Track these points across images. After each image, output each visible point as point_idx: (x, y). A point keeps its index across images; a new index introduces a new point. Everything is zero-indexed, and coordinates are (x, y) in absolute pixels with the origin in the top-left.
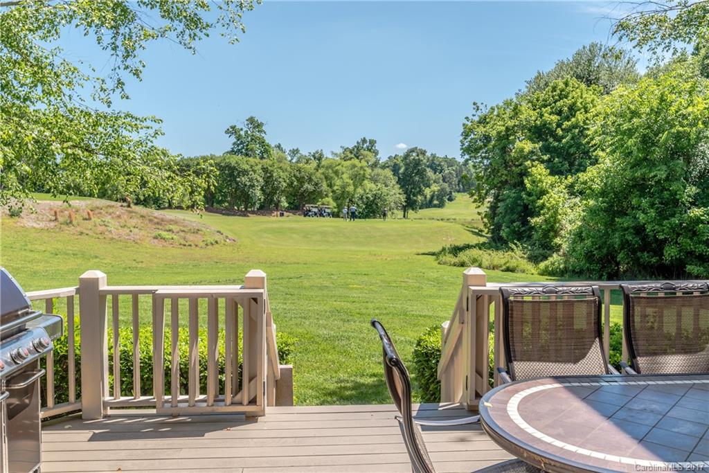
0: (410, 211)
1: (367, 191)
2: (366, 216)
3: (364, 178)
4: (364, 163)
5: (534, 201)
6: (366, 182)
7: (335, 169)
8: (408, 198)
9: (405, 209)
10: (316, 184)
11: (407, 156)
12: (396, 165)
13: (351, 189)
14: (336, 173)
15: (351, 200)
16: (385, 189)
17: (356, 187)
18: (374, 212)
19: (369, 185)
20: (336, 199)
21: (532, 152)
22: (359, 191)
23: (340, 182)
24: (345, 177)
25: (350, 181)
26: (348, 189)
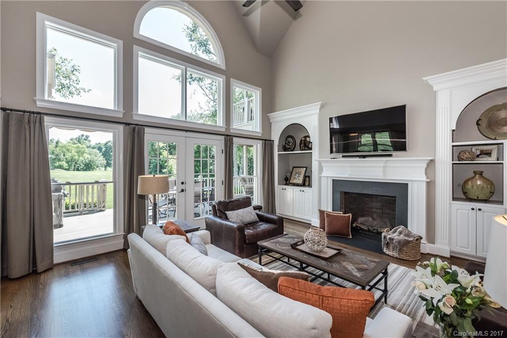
0: (108, 168)
1: (86, 159)
2: (86, 170)
3: (84, 152)
4: (83, 146)
5: (164, 164)
6: (85, 154)
7: (67, 148)
8: (107, 162)
9: (105, 167)
10: (57, 155)
11: (106, 144)
12: (99, 147)
13: (76, 157)
14: (68, 150)
15: (76, 163)
16: (95, 158)
17: (79, 156)
18: (89, 168)
19: (86, 155)
20: (67, 162)
21: (163, 147)
22: (81, 158)
23: (70, 154)
24: (73, 152)
25: (76, 154)
26: (74, 158)
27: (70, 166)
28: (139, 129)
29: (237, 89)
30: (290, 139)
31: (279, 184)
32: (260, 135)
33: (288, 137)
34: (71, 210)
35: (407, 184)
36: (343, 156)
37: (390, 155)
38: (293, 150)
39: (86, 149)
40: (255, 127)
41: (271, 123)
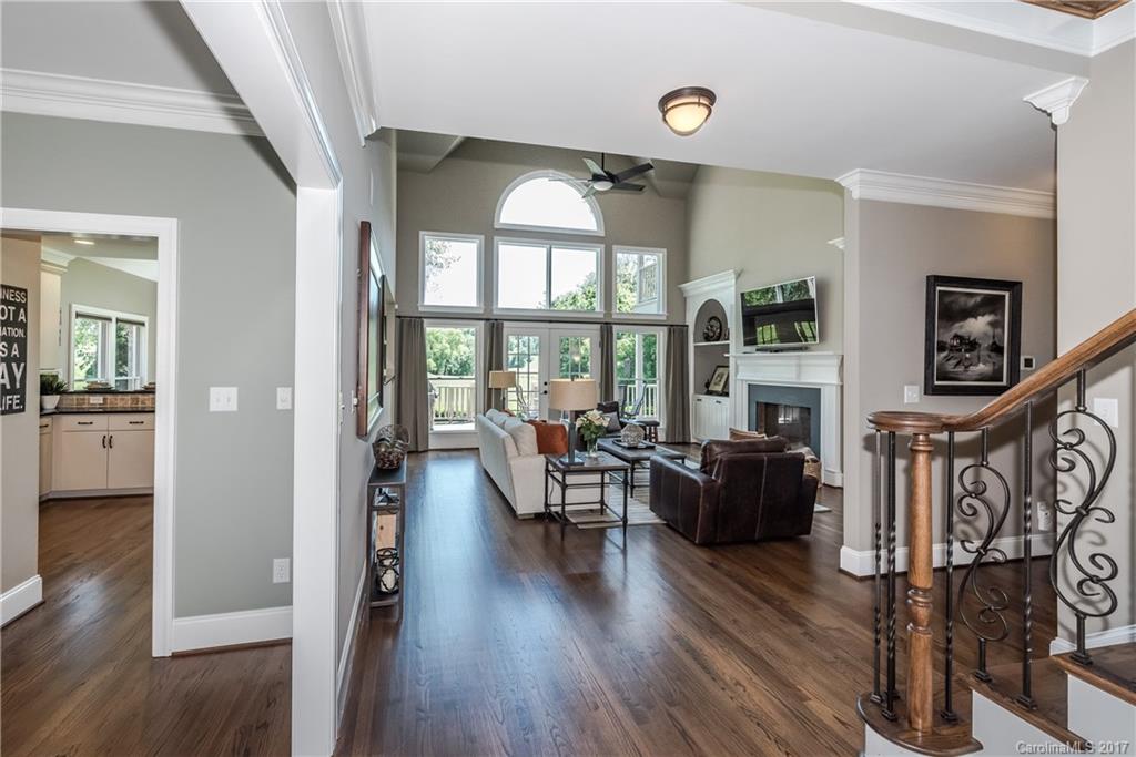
6: (461, 346)
13: (448, 351)
14: (436, 339)
15: (448, 361)
17: (452, 349)
22: (455, 353)
23: (439, 346)
24: (444, 341)
25: (448, 346)
26: (446, 352)
27: (439, 366)
28: (498, 325)
29: (619, 255)
30: (713, 322)
31: (696, 392)
32: (664, 318)
33: (711, 319)
34: (440, 418)
35: (820, 389)
36: (757, 350)
37: (805, 349)
38: (718, 340)
39: (462, 335)
40: (655, 307)
41: (685, 299)
